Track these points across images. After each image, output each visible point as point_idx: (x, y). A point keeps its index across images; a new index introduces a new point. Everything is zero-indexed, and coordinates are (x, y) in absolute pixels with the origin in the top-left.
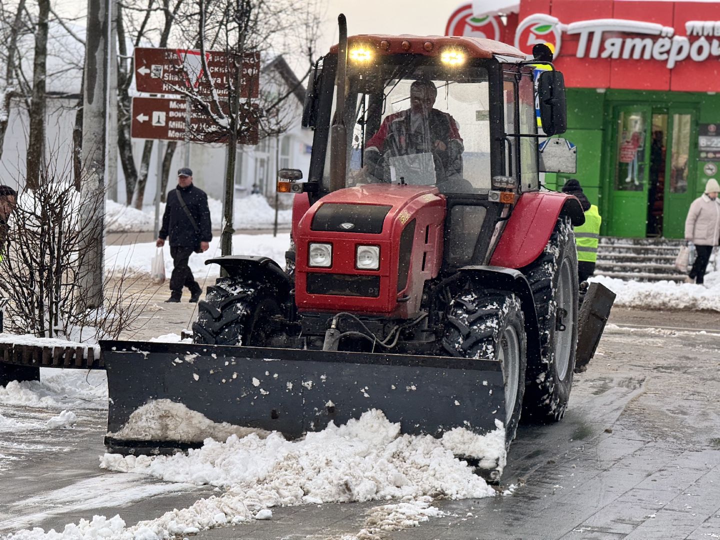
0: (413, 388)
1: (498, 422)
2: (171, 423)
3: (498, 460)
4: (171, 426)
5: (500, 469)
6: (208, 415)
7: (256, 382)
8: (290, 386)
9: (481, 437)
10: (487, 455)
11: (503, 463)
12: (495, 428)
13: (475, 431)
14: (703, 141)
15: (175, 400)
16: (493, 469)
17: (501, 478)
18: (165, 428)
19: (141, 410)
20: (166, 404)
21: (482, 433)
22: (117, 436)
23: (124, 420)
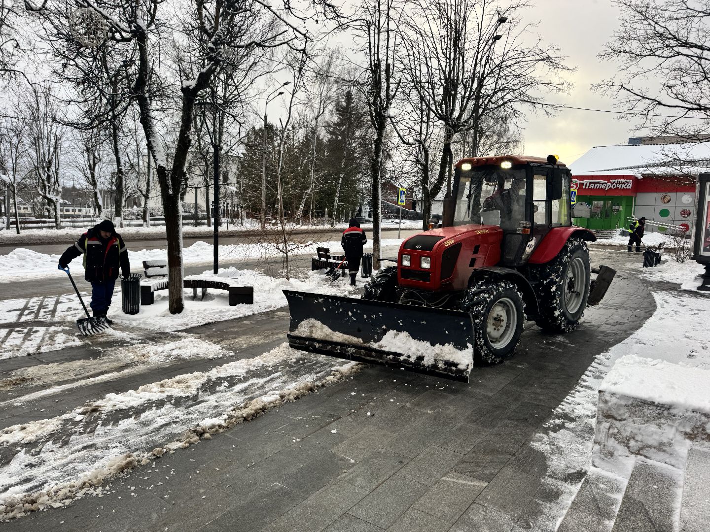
0: (424, 323)
1: (469, 345)
2: (314, 330)
3: (468, 365)
4: (314, 332)
5: (469, 370)
6: (330, 328)
7: (350, 314)
8: (365, 317)
9: (459, 352)
10: (462, 362)
11: (471, 367)
12: (468, 348)
13: (456, 348)
14: (614, 207)
15: (316, 319)
16: (465, 370)
17: (470, 375)
18: (311, 332)
19: (303, 323)
20: (313, 321)
21: (460, 349)
22: (292, 334)
23: (296, 327)
